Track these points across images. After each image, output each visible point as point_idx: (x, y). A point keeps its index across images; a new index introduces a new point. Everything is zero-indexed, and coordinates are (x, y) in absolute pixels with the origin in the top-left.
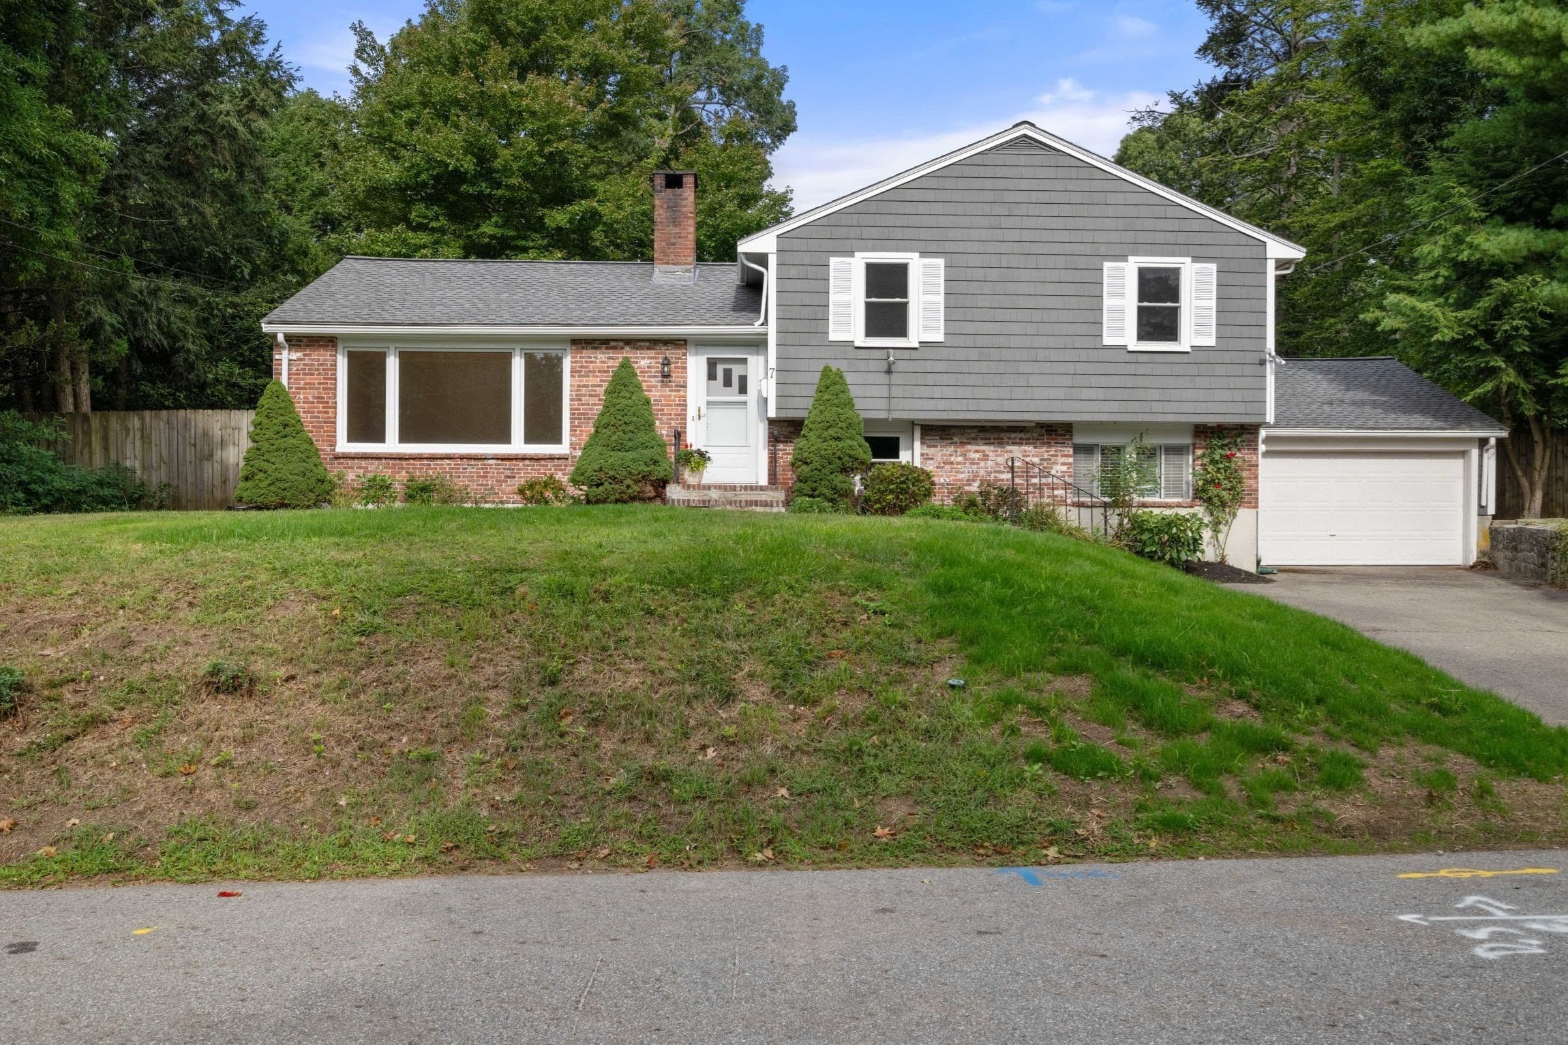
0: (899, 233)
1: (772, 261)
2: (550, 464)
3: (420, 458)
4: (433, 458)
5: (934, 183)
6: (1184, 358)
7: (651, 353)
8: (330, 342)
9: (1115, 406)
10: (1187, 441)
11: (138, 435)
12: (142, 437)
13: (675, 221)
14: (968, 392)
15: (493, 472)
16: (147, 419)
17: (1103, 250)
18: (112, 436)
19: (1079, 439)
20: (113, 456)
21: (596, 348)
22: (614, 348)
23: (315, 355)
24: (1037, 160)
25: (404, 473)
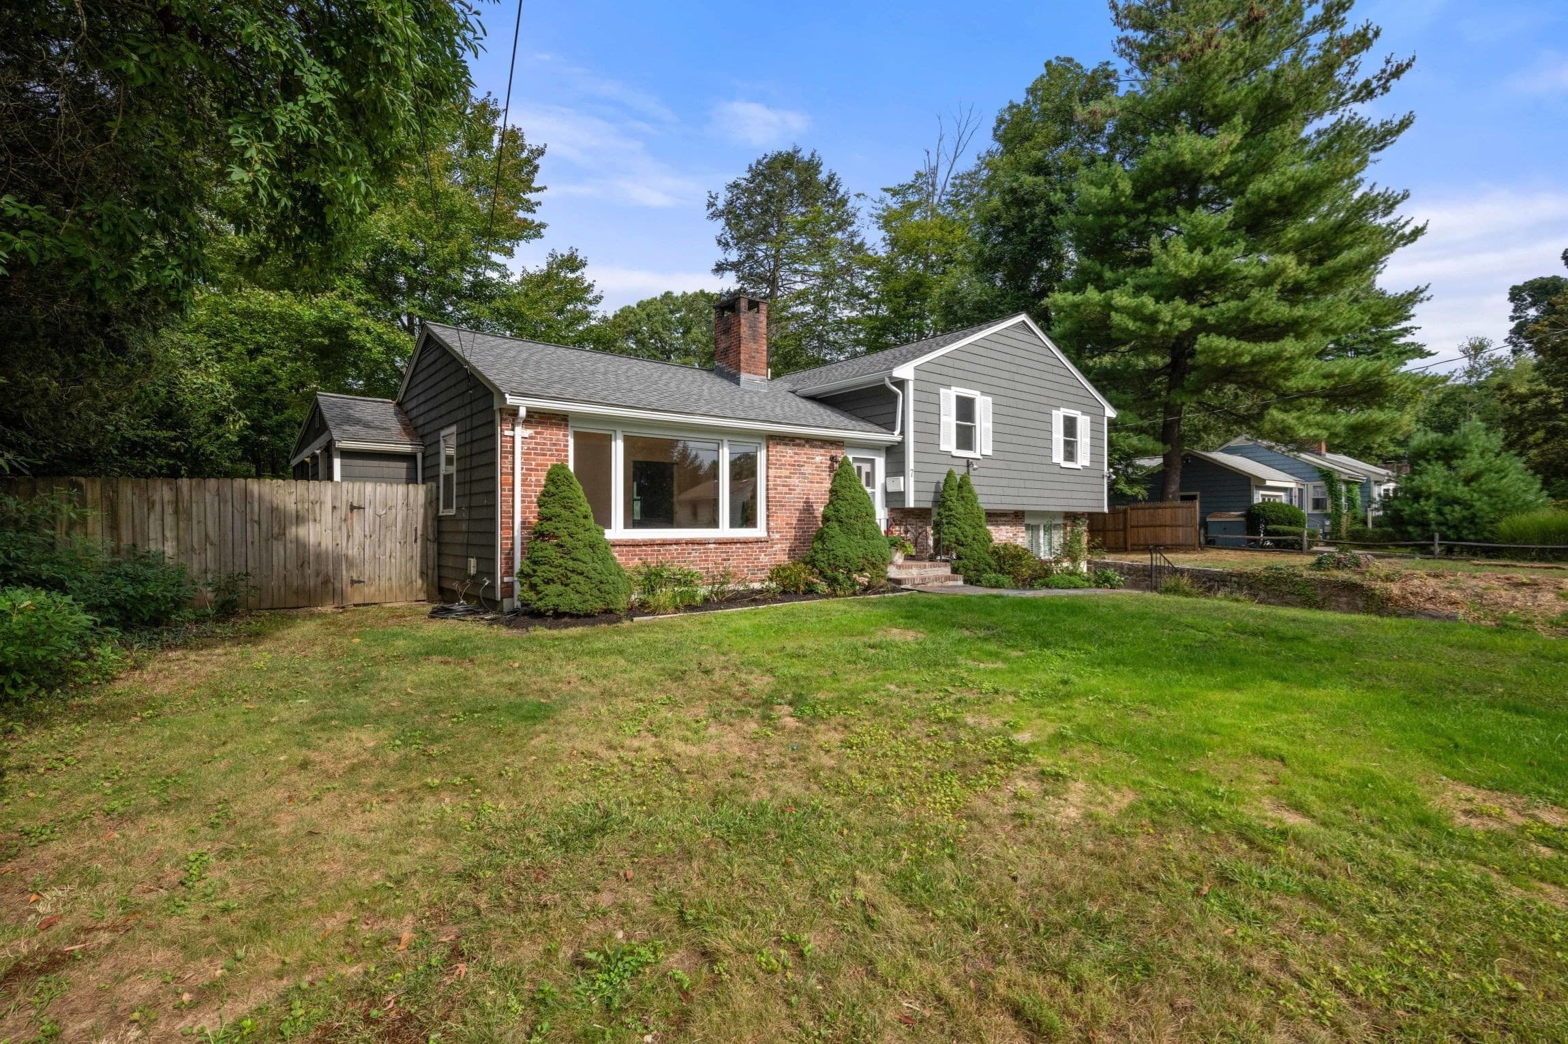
0: (970, 376)
1: (911, 386)
2: (755, 546)
3: (651, 544)
4: (664, 543)
5: (987, 344)
6: (1077, 473)
7: (822, 451)
8: (559, 420)
9: (1055, 502)
10: (1060, 521)
11: (169, 510)
12: (176, 512)
13: (755, 339)
14: (999, 491)
15: (712, 556)
16: (185, 489)
17: (1052, 402)
18: (124, 512)
19: (1027, 521)
20: (126, 539)
21: (786, 444)
22: (798, 445)
23: (547, 433)
24: (1026, 338)
25: (636, 560)
